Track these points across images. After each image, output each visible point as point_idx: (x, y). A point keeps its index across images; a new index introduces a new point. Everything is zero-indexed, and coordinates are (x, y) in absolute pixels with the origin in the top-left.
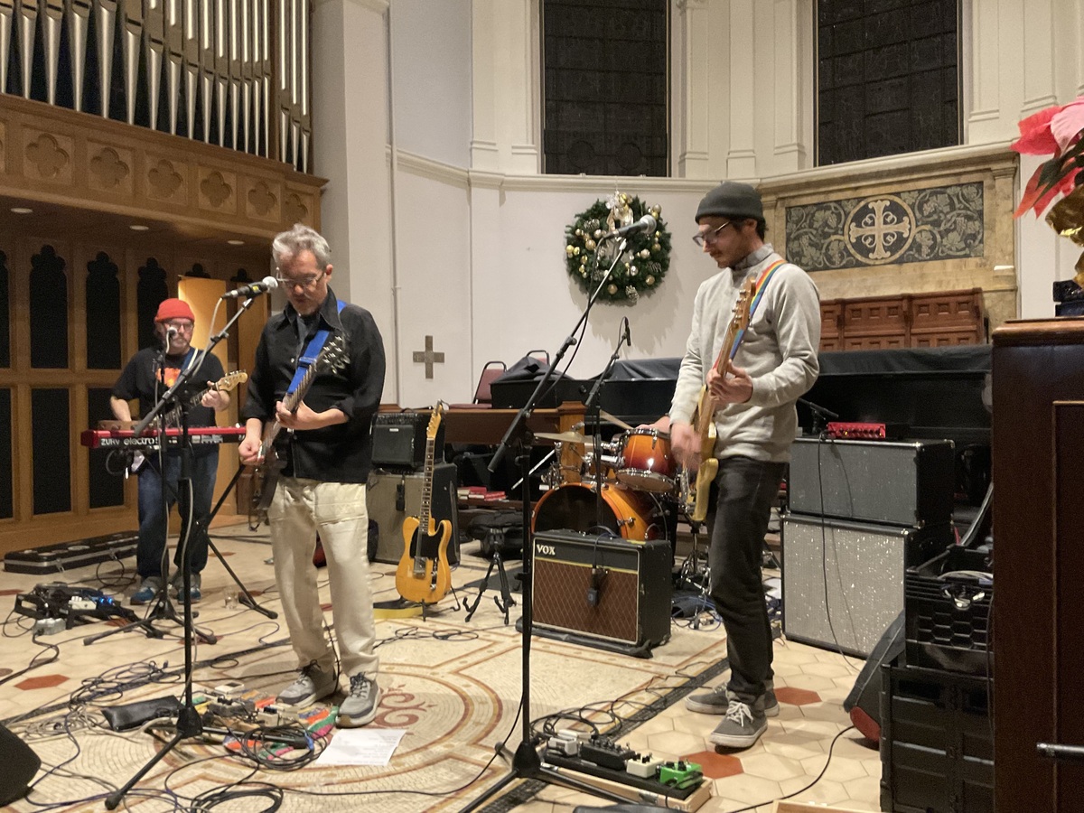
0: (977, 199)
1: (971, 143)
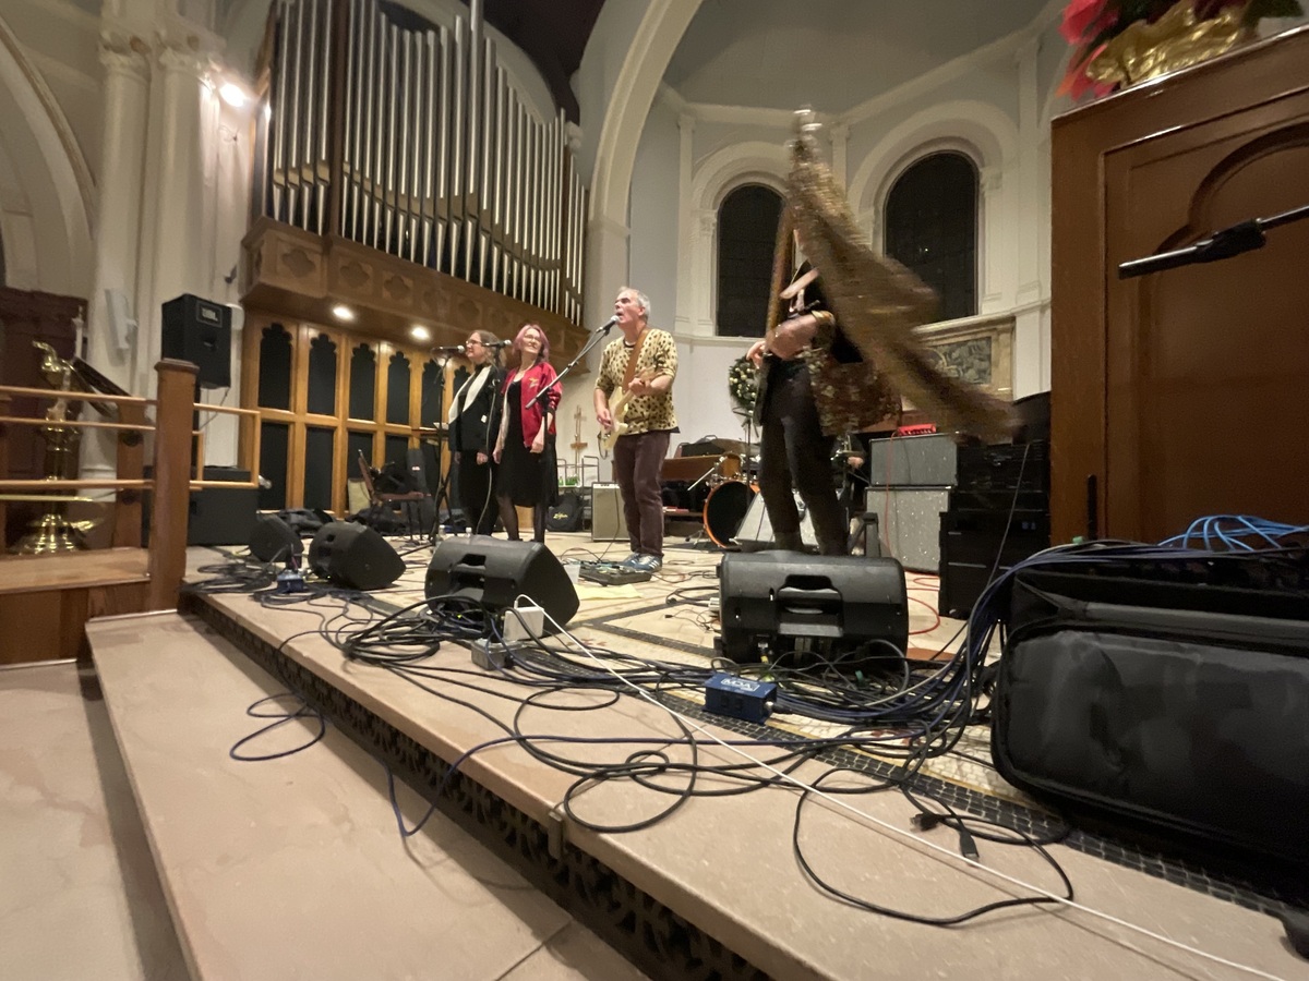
0: (987, 349)
1: (984, 313)
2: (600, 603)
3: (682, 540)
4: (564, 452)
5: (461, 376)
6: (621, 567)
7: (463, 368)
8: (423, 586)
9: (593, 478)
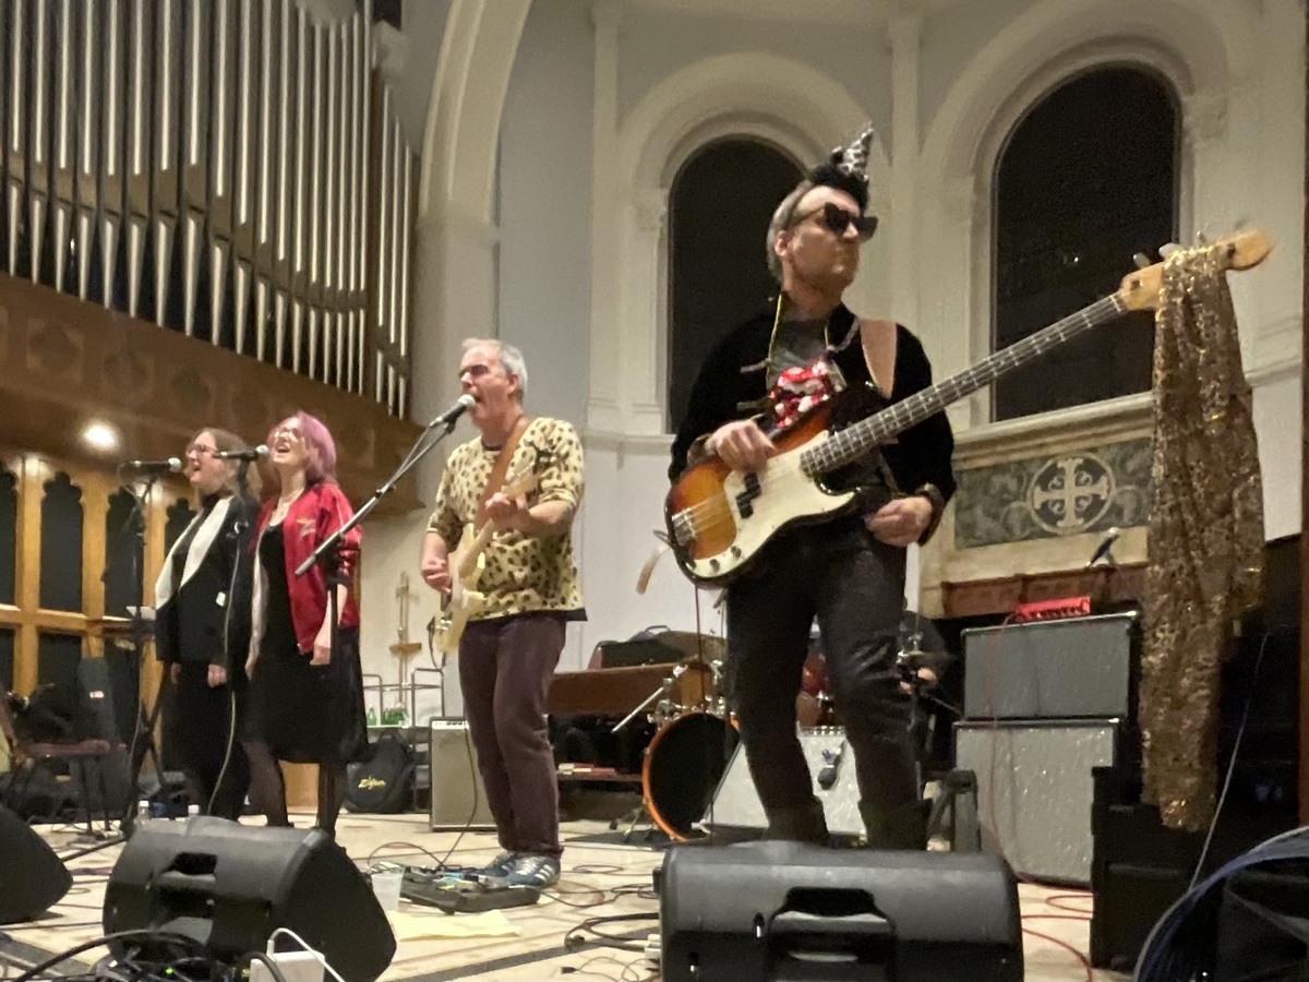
2: (439, 946)
3: (602, 827)
4: (375, 661)
5: (180, 518)
6: (482, 878)
7: (183, 503)
8: (99, 915)
9: (433, 710)
